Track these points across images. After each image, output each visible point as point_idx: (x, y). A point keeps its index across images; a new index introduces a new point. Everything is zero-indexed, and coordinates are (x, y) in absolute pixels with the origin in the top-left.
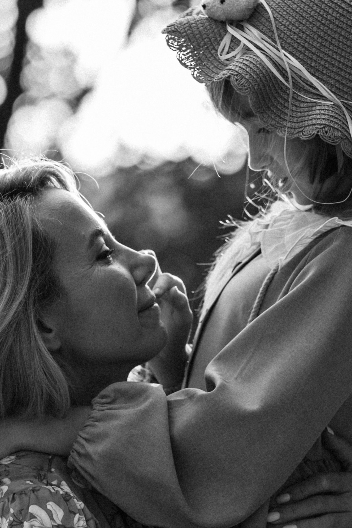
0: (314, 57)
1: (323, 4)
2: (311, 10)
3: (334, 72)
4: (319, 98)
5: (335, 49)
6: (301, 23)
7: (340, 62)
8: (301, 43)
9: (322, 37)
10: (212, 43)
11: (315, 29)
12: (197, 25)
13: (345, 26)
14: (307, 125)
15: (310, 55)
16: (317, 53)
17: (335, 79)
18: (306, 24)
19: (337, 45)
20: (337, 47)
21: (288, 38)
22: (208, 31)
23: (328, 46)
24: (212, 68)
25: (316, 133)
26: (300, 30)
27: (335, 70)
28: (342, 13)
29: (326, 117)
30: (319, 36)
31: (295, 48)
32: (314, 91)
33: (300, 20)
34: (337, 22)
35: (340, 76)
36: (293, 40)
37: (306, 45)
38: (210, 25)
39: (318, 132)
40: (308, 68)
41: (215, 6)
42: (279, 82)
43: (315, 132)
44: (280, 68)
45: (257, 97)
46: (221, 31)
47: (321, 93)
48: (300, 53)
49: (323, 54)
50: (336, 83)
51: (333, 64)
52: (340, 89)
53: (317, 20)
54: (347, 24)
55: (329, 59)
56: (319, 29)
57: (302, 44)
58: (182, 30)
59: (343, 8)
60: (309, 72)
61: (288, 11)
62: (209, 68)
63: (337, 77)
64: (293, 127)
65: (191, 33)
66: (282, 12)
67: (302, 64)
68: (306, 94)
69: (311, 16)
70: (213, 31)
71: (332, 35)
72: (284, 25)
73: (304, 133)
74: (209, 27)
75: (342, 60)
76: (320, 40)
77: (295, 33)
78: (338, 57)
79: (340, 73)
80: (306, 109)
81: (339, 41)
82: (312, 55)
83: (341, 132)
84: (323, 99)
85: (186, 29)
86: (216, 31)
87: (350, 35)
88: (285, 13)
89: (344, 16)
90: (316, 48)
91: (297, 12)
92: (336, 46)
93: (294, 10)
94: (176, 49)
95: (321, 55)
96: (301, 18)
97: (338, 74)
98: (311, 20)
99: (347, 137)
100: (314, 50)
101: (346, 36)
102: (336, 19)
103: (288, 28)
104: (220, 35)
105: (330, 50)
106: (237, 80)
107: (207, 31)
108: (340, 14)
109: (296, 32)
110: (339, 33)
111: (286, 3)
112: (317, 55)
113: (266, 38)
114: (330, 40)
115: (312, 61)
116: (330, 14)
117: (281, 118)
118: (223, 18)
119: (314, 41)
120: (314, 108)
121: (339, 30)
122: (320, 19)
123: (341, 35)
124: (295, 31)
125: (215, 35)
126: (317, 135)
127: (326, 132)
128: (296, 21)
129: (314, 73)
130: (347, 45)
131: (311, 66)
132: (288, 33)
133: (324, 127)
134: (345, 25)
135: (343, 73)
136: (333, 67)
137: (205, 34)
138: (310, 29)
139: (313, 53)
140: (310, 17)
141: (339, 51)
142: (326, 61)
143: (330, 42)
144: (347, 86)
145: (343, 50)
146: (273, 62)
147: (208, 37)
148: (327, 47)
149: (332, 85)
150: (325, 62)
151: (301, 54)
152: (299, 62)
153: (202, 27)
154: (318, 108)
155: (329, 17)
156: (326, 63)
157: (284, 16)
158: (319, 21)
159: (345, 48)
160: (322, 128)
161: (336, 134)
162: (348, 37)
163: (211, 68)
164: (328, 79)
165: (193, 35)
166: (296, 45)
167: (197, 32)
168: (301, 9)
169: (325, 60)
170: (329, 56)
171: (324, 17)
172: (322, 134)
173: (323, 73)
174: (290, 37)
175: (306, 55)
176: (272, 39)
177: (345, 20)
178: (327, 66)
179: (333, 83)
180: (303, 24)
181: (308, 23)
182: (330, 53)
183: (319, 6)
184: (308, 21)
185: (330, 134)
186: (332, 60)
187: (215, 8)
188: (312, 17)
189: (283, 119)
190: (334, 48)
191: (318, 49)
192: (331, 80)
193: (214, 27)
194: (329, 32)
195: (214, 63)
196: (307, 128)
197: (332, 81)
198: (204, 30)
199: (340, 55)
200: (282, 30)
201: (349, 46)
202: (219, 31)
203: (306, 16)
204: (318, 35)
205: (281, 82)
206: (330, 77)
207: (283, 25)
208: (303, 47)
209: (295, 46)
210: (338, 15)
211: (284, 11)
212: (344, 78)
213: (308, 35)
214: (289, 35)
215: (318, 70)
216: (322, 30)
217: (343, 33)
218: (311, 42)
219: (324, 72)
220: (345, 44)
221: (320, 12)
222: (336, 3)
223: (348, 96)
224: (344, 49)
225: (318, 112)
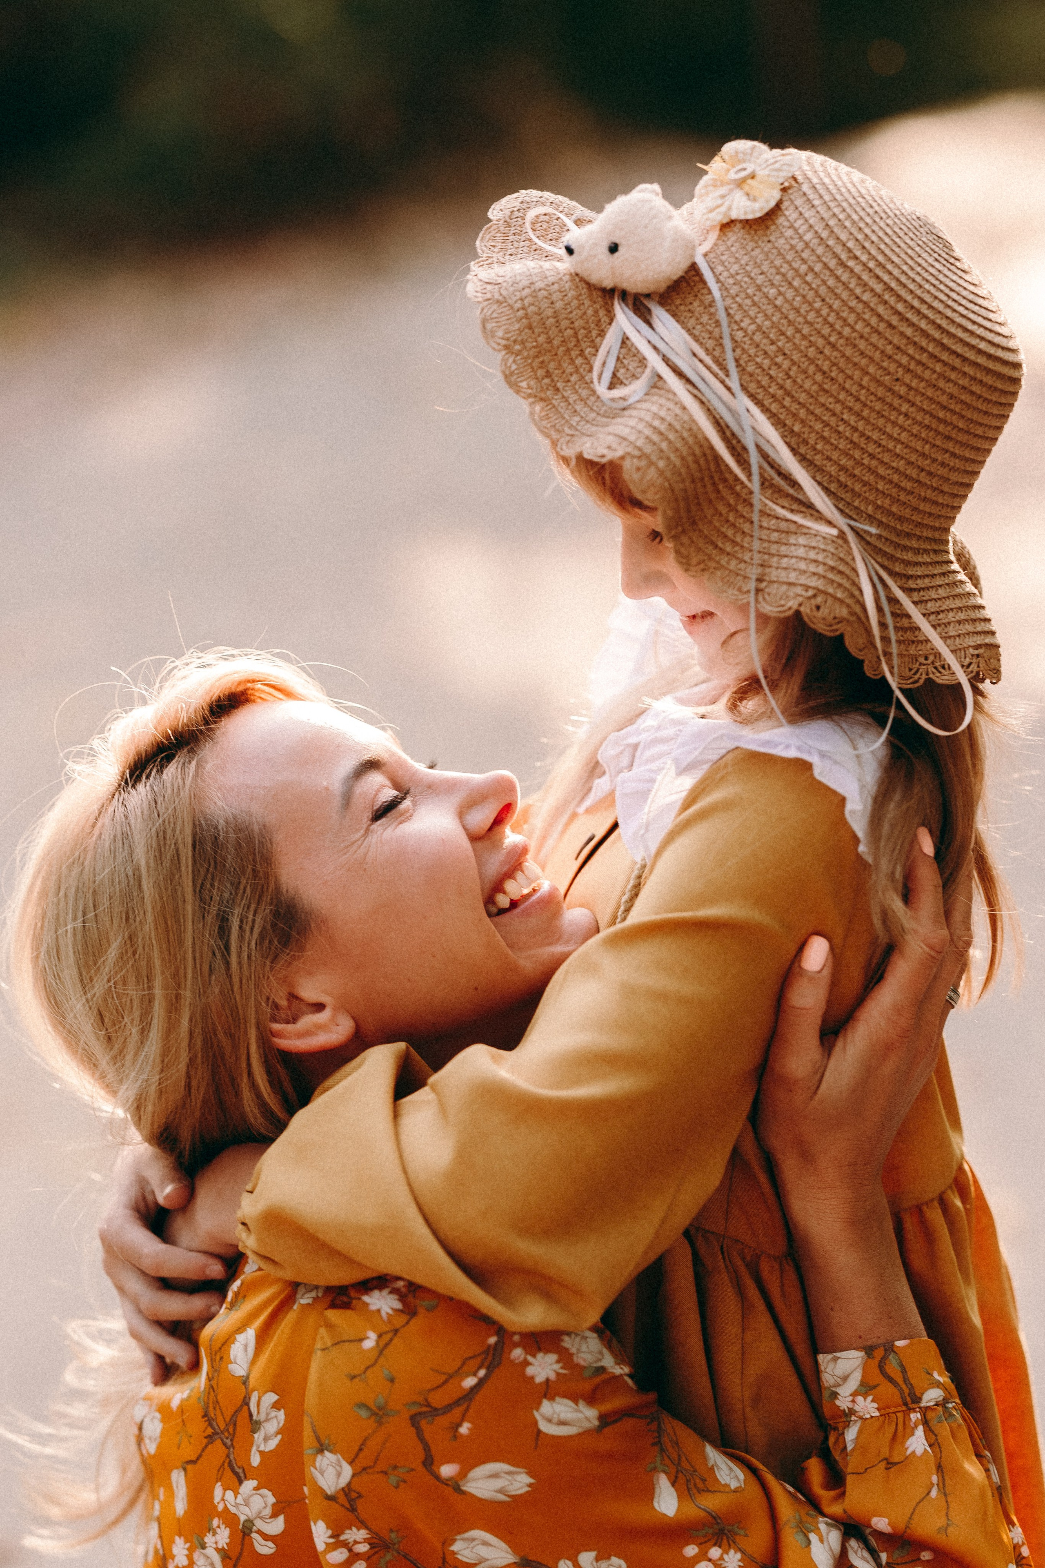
0: (802, 413)
1: (836, 299)
2: (808, 309)
3: (840, 449)
4: (803, 509)
5: (850, 401)
6: (783, 334)
7: (855, 429)
8: (777, 376)
9: (824, 373)
10: (578, 341)
11: (812, 352)
12: (550, 294)
13: (877, 356)
14: (775, 579)
15: (794, 407)
16: (808, 405)
17: (839, 465)
18: (794, 337)
19: (855, 394)
20: (854, 397)
21: (749, 361)
22: (575, 313)
23: (835, 394)
24: (575, 401)
25: (795, 607)
26: (779, 348)
27: (842, 444)
28: (875, 326)
29: (820, 570)
30: (819, 369)
31: (762, 387)
32: (791, 491)
33: (780, 326)
34: (862, 344)
35: (849, 459)
36: (760, 367)
37: (788, 384)
38: (577, 297)
39: (800, 605)
40: (786, 433)
41: (595, 256)
42: (723, 468)
43: (793, 604)
44: (728, 433)
45: (677, 510)
46: (602, 313)
47: (807, 498)
48: (771, 400)
49: (822, 409)
50: (841, 473)
51: (839, 432)
52: (846, 486)
53: (819, 332)
54: (882, 352)
55: (833, 421)
56: (821, 353)
57: (779, 381)
58: (516, 302)
59: (879, 316)
60: (786, 443)
61: (756, 298)
62: (567, 401)
63: (844, 461)
64: (742, 573)
65: (536, 313)
66: (743, 299)
67: (773, 424)
68: (776, 495)
69: (807, 322)
70: (585, 313)
71: (847, 371)
72: (745, 331)
73: (767, 596)
74: (575, 301)
75: (861, 425)
76: (819, 377)
77: (766, 353)
78: (852, 420)
79: (851, 452)
80: (775, 536)
81: (860, 385)
82: (798, 407)
83: (848, 606)
84: (812, 515)
85: (526, 302)
86: (590, 312)
87: (885, 375)
88: (748, 302)
89: (879, 334)
90: (808, 393)
91: (776, 306)
92: (851, 394)
93: (769, 300)
94: (500, 347)
95: (818, 411)
96: (784, 321)
97: (847, 454)
98: (806, 330)
99: (859, 618)
100: (803, 397)
101: (878, 377)
102: (862, 337)
103: (751, 339)
104: (598, 323)
105: (838, 401)
106: (638, 469)
107: (571, 312)
108: (872, 328)
109: (770, 353)
110: (863, 370)
111: (752, 279)
112: (808, 409)
113: (701, 353)
114: (841, 380)
115: (795, 420)
116: (849, 325)
117: (716, 547)
118: (608, 284)
119: (807, 378)
120: (792, 540)
121: (864, 362)
122: (826, 331)
123: (867, 373)
124: (766, 348)
125: (587, 322)
126: (798, 613)
127: (818, 608)
128: (772, 327)
129: (795, 447)
130: (876, 396)
131: (793, 431)
132: (752, 351)
133: (815, 596)
134: (878, 352)
135: (857, 454)
136: (840, 438)
137: (566, 318)
138: (802, 352)
139: (799, 403)
140: (804, 323)
141: (857, 407)
142: (827, 424)
143: (840, 385)
144: (862, 481)
145: (865, 405)
146: (714, 417)
147: (572, 326)
148: (832, 396)
149: (831, 476)
150: (824, 427)
151: (774, 401)
152: (769, 418)
153: (562, 300)
154: (802, 540)
155: (847, 331)
156: (826, 429)
157: (747, 308)
158: (823, 336)
159: (871, 402)
160: (809, 598)
161: (838, 611)
162: (882, 379)
163: (571, 400)
164: (825, 462)
165: (539, 317)
166: (765, 381)
167: (549, 312)
168: (787, 301)
169: (823, 422)
170: (834, 414)
171: (834, 330)
172: (808, 611)
173: (815, 449)
174: (754, 360)
175: (784, 407)
176: (714, 357)
177: (881, 344)
178: (826, 434)
179: (833, 473)
180: (787, 337)
181: (798, 335)
182: (838, 408)
183: (828, 304)
184: (798, 331)
185: (824, 612)
186: (840, 423)
187: (596, 261)
188: (811, 324)
189: (721, 549)
190: (849, 398)
191: (812, 397)
192: (832, 466)
193: (587, 303)
194: (842, 363)
195: (580, 391)
196: (775, 586)
197: (833, 468)
198: (566, 309)
199: (858, 414)
200: (739, 340)
201: (880, 399)
202: (596, 312)
203: (795, 321)
204: (817, 366)
205: (727, 465)
206: (829, 459)
207: (742, 329)
208: (781, 387)
209: (763, 383)
210: (868, 330)
211: (748, 296)
212: (859, 463)
213: (794, 363)
214: (753, 355)
215: (805, 442)
216: (827, 358)
217: (872, 369)
218: (799, 380)
219: (819, 447)
220: (872, 393)
221: (828, 315)
222: (865, 303)
223: (860, 502)
224: (868, 403)
225: (801, 552)
